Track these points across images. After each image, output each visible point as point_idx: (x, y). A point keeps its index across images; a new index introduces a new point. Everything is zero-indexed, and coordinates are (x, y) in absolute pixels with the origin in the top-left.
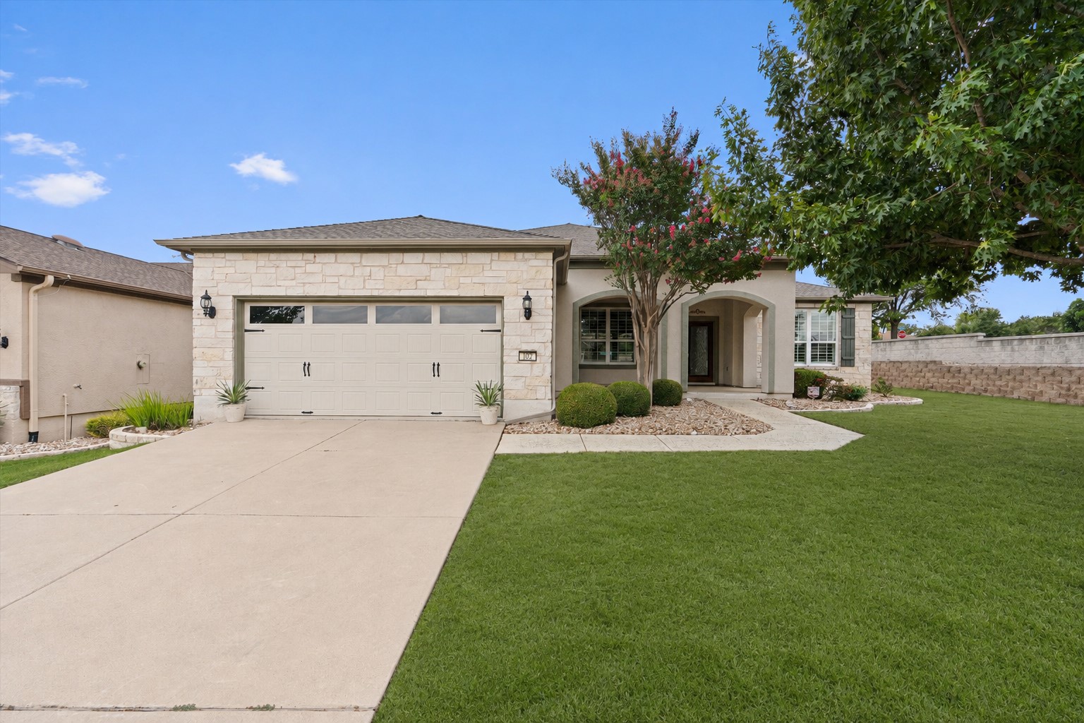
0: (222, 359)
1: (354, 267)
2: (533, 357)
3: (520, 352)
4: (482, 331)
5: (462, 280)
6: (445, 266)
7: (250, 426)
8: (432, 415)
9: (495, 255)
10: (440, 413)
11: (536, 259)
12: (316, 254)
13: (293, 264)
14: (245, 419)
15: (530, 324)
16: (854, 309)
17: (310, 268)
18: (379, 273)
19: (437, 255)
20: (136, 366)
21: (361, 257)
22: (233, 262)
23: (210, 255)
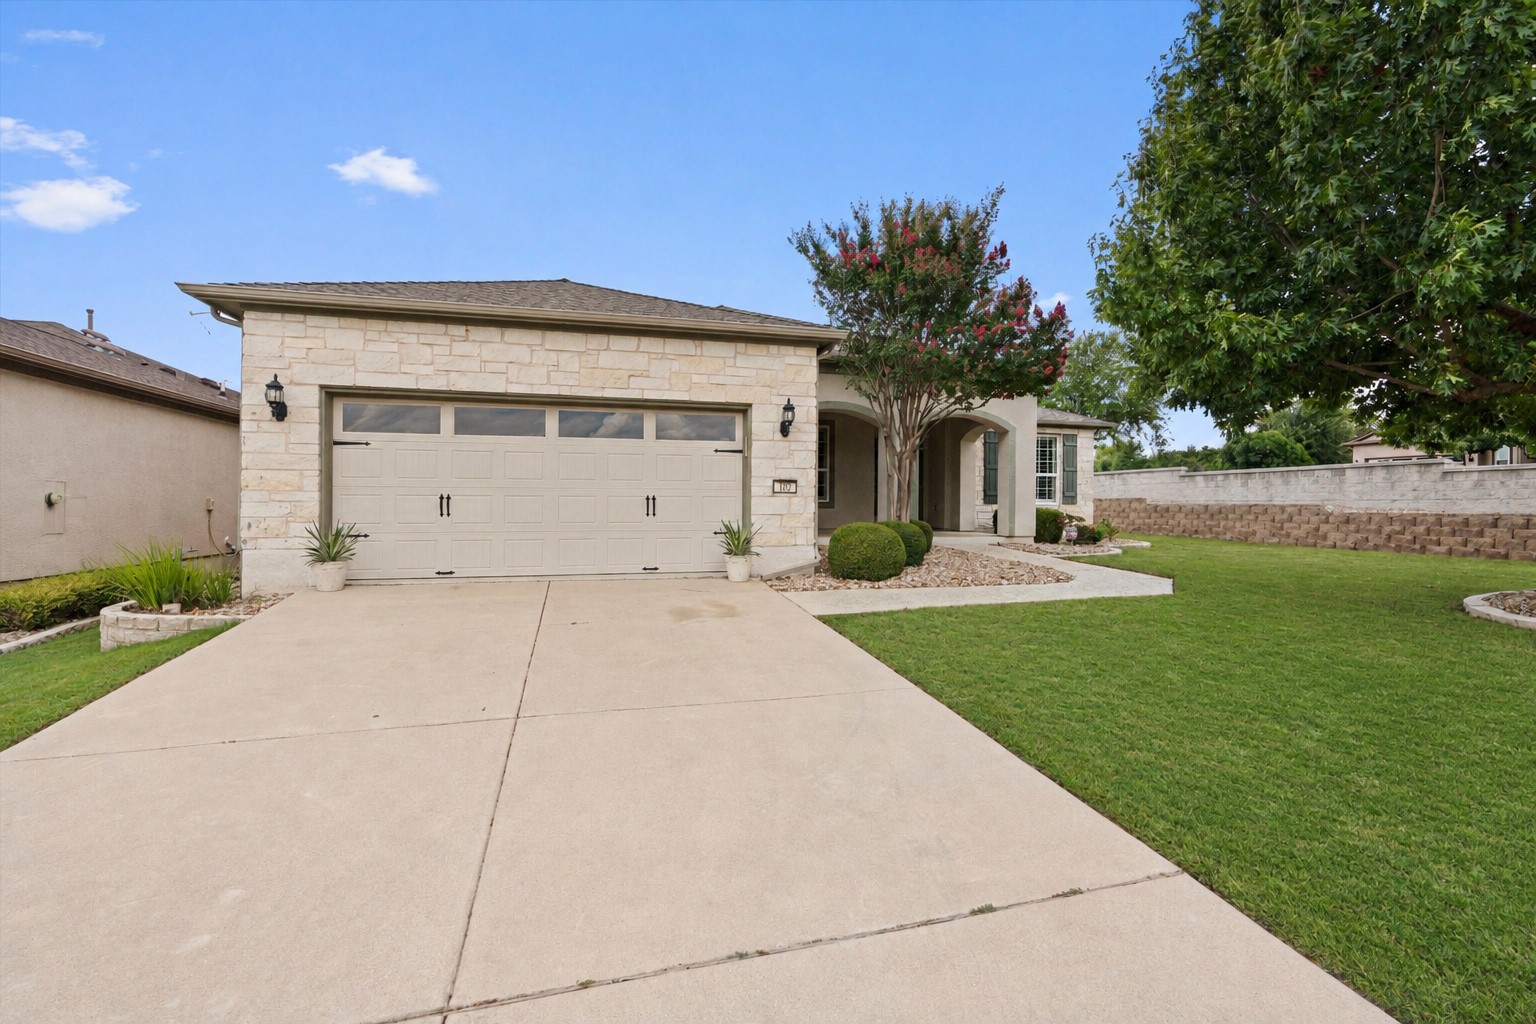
0: (300, 489)
1: (532, 351)
2: (793, 487)
3: (774, 481)
4: (716, 451)
5: (695, 379)
6: (673, 357)
7: (357, 599)
8: (644, 571)
9: (741, 347)
10: (656, 569)
11: (795, 355)
12: (469, 328)
13: (430, 339)
14: (346, 585)
15: (787, 443)
16: (1076, 435)
17: (461, 348)
18: (571, 363)
19: (660, 341)
20: (43, 504)
21: (543, 338)
22: (321, 330)
23: (277, 316)
